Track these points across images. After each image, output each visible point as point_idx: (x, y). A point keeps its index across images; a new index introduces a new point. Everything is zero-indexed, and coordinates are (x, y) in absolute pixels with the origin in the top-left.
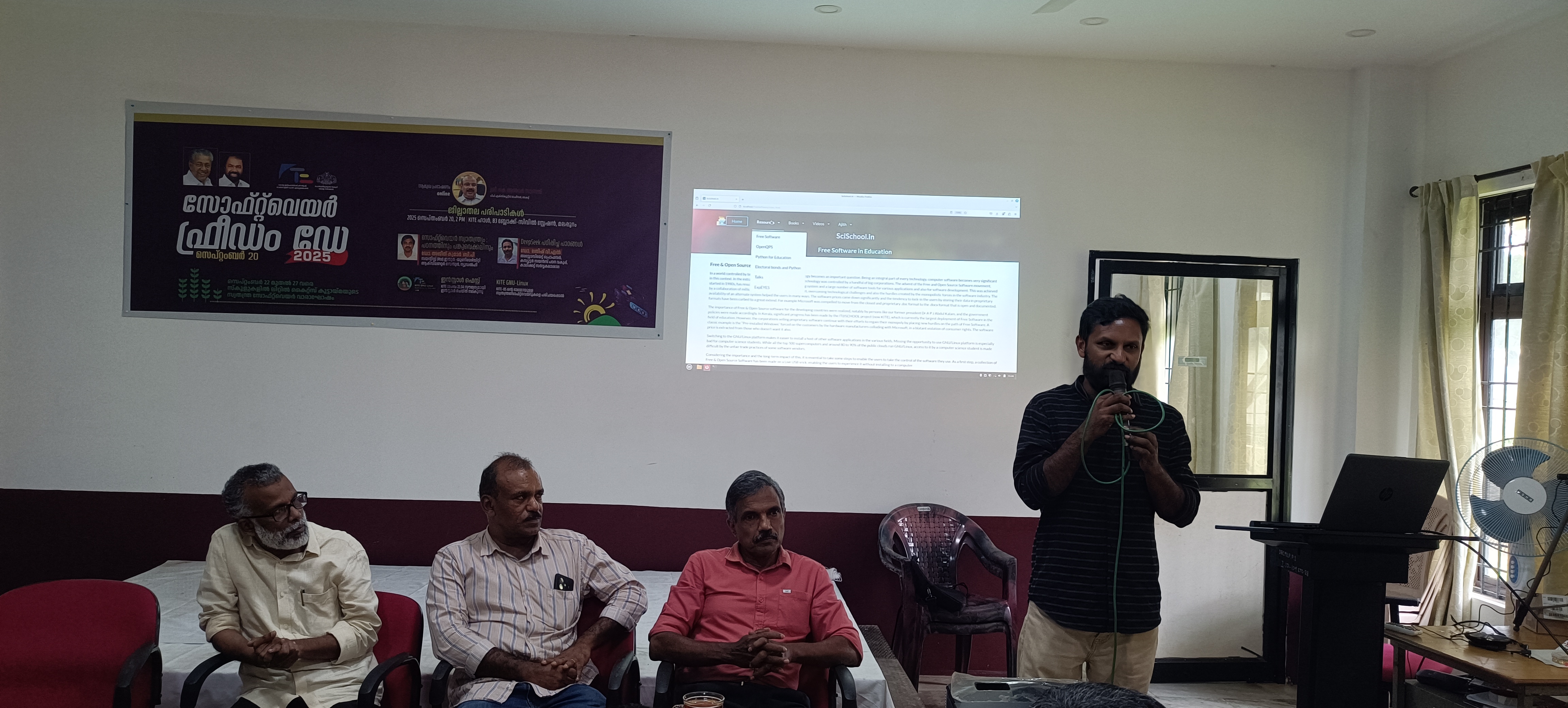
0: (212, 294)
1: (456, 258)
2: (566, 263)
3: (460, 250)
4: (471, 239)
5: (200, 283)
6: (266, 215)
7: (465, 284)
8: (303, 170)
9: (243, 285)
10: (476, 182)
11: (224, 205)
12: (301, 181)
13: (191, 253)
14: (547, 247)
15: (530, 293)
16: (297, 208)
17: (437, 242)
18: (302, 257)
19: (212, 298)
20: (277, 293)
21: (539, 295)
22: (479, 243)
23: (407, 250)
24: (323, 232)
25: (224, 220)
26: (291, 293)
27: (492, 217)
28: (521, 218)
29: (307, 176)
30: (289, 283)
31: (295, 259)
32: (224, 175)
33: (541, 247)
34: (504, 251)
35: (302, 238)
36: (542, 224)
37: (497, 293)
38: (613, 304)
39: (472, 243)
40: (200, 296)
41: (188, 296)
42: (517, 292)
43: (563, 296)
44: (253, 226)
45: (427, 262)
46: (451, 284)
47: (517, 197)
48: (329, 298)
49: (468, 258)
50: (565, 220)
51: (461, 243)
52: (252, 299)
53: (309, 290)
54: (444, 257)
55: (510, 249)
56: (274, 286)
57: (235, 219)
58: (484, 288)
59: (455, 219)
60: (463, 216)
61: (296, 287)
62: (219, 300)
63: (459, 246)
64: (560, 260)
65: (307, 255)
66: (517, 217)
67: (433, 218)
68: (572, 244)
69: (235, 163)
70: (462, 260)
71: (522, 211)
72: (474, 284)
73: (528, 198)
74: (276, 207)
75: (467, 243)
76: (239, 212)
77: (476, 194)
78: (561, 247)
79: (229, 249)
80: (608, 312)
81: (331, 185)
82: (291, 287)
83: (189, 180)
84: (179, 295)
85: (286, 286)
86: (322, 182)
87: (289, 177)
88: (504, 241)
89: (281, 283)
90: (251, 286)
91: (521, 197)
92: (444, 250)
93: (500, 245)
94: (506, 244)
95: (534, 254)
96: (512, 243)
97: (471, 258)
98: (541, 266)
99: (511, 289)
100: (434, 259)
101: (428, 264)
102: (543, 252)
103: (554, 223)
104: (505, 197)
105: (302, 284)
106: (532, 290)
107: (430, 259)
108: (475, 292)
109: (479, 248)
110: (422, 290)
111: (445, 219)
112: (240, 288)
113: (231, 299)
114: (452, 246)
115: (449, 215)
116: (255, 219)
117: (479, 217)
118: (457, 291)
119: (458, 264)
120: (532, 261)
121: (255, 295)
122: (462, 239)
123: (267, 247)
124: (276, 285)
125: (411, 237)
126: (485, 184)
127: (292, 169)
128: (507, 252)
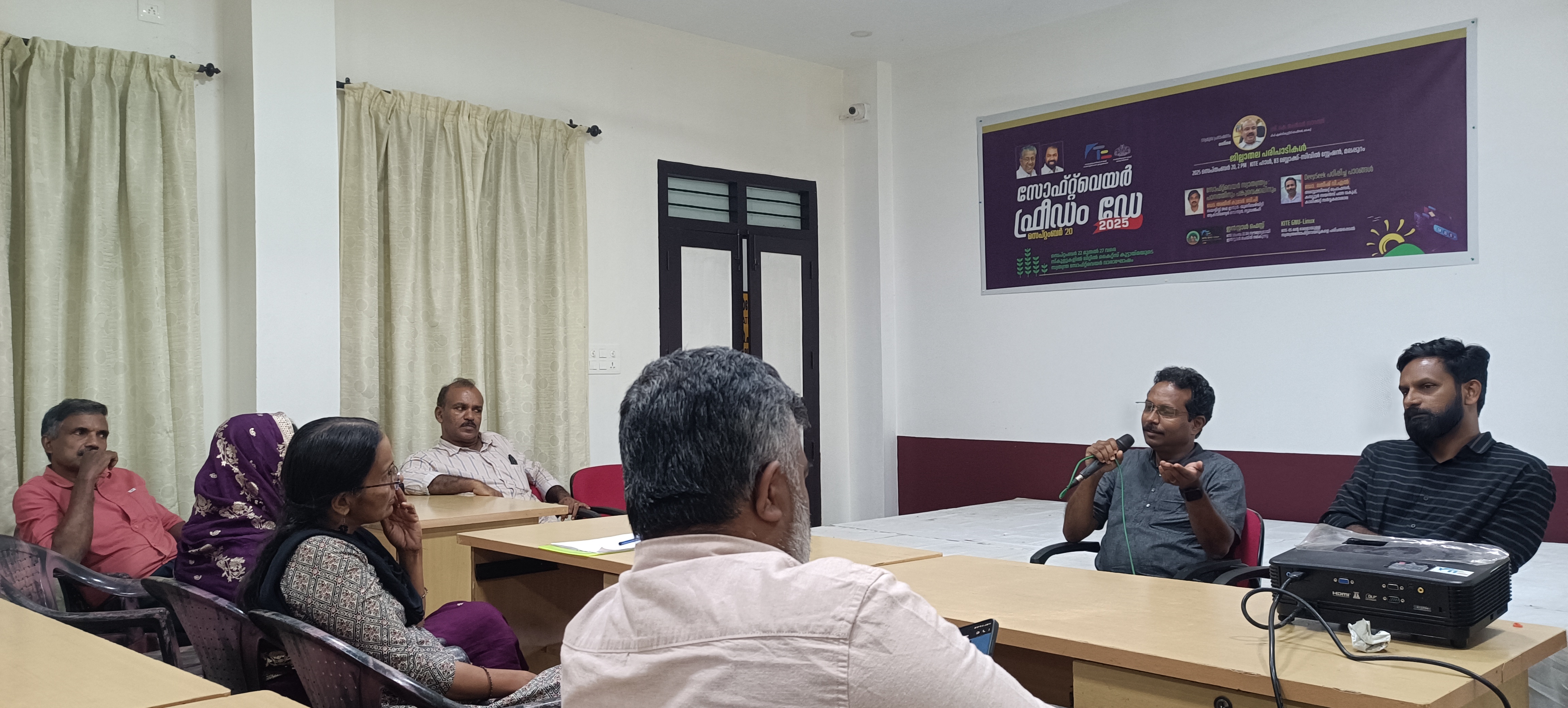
0: (1040, 268)
1: (1240, 205)
2: (1355, 192)
3: (1244, 197)
4: (1253, 183)
5: (1032, 260)
6: (1076, 193)
7: (1249, 230)
8: (1103, 147)
9: (1062, 258)
10: (1255, 125)
11: (1045, 191)
12: (1102, 158)
13: (1024, 236)
14: (1332, 179)
15: (1317, 230)
16: (1100, 182)
17: (1221, 192)
18: (1106, 226)
19: (1041, 272)
20: (1088, 261)
21: (1327, 231)
22: (1261, 187)
23: (1194, 204)
24: (1121, 200)
25: (1046, 204)
26: (1098, 260)
27: (1273, 157)
28: (1303, 153)
29: (1106, 151)
30: (1096, 251)
31: (1101, 228)
32: (1045, 165)
33: (1327, 179)
34: (1288, 191)
35: (1105, 209)
36: (1327, 154)
37: (1283, 235)
38: (1413, 230)
39: (1255, 188)
40: (1032, 272)
41: (1024, 273)
42: (1303, 231)
43: (1353, 228)
44: (1067, 204)
45: (1212, 213)
46: (1236, 232)
47: (1298, 131)
48: (1129, 260)
49: (1251, 203)
50: (1352, 146)
51: (1244, 189)
52: (1069, 270)
53: (1114, 255)
54: (1228, 206)
55: (1294, 187)
56: (1085, 255)
57: (1054, 200)
58: (1269, 231)
59: (1237, 166)
60: (1245, 161)
61: (1102, 254)
62: (1046, 273)
63: (1242, 193)
64: (1348, 190)
65: (1110, 223)
66: (1299, 152)
67: (1216, 170)
68: (1361, 170)
69: (1052, 151)
70: (1246, 206)
71: (1304, 145)
72: (1258, 229)
73: (1310, 130)
74: (1084, 185)
75: (1250, 188)
76: (1057, 195)
77: (1257, 138)
78: (1348, 176)
79: (1051, 229)
81: (1127, 156)
82: (1099, 254)
83: (1021, 174)
84: (1018, 273)
85: (1095, 255)
86: (1119, 155)
87: (1093, 156)
88: (1287, 180)
89: (1091, 252)
90: (1068, 258)
91: (1302, 131)
92: (1227, 199)
93: (1283, 185)
94: (1289, 182)
95: (1319, 188)
96: (1295, 180)
97: (1254, 203)
98: (1327, 200)
99: (1297, 229)
100: (1219, 210)
101: (1214, 215)
102: (1329, 184)
103: (1339, 152)
104: (1285, 134)
105: (1108, 250)
106: (1319, 227)
107: (1215, 210)
108: (1260, 237)
109: (1262, 191)
110: (1209, 242)
111: (1228, 168)
112: (1061, 261)
113: (1054, 271)
114: (1235, 194)
115: (1231, 163)
116: (1069, 199)
117: (1260, 159)
118: (1243, 238)
119: (1242, 211)
120: (1318, 196)
121: (1072, 266)
122: (1245, 185)
123: (1080, 222)
124: (1087, 254)
125: (1197, 192)
126: (1264, 125)
127: (1095, 148)
128: (1291, 190)
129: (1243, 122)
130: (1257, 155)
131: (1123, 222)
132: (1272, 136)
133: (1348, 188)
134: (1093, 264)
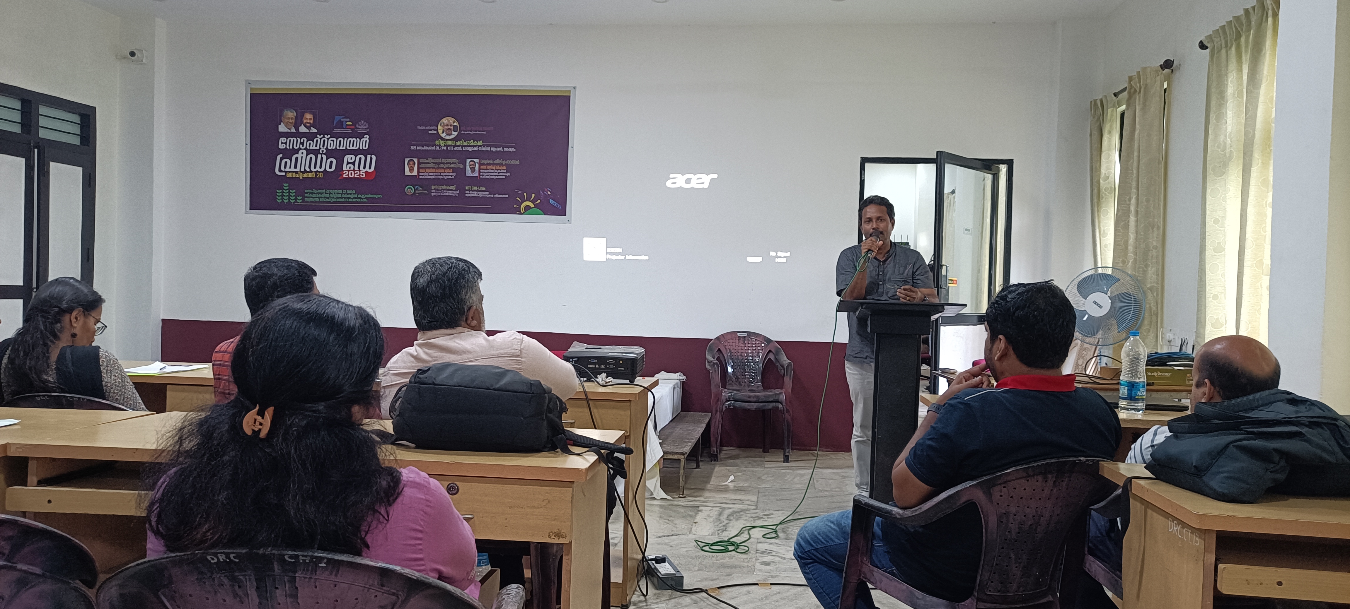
0: (296, 199)
1: (440, 173)
2: (509, 174)
3: (443, 168)
4: (449, 161)
5: (289, 192)
6: (327, 149)
7: (446, 190)
8: (348, 120)
9: (314, 193)
10: (452, 124)
11: (302, 143)
12: (347, 127)
13: (284, 174)
14: (497, 165)
15: (486, 194)
16: (345, 144)
17: (429, 163)
18: (348, 175)
19: (296, 202)
20: (334, 198)
21: (492, 196)
22: (455, 163)
23: (411, 168)
24: (360, 158)
25: (302, 153)
26: (342, 198)
27: (462, 146)
28: (481, 146)
29: (351, 123)
30: (341, 191)
31: (344, 176)
32: (302, 125)
33: (493, 164)
34: (470, 168)
35: (348, 163)
36: (494, 149)
37: (466, 195)
38: (539, 201)
39: (450, 163)
40: (289, 201)
41: (283, 201)
42: (478, 194)
44: (319, 156)
46: (438, 190)
47: (478, 132)
48: (365, 200)
49: (448, 173)
50: (508, 147)
51: (444, 163)
52: (319, 202)
53: (353, 196)
54: (433, 173)
55: (474, 166)
57: (309, 152)
58: (458, 192)
59: (440, 148)
60: (445, 146)
61: (344, 194)
62: (300, 203)
63: (442, 165)
64: (505, 173)
65: (351, 173)
66: (478, 145)
67: (426, 148)
68: (513, 162)
69: (308, 117)
70: (444, 174)
71: (481, 141)
72: (452, 190)
73: (485, 133)
74: (333, 144)
75: (448, 163)
76: (311, 148)
77: (453, 132)
78: (505, 164)
79: (305, 171)
80: (536, 206)
81: (365, 129)
82: (342, 194)
83: (282, 128)
84: (277, 200)
85: (339, 194)
86: (360, 127)
87: (341, 125)
88: (470, 161)
89: (336, 191)
90: (318, 193)
92: (433, 168)
93: (468, 164)
94: (472, 163)
95: (489, 169)
96: (475, 162)
97: (450, 173)
98: (493, 177)
99: (475, 192)
100: (427, 174)
101: (424, 177)
102: (495, 168)
103: (501, 149)
104: (470, 133)
105: (349, 192)
106: (488, 193)
107: (425, 174)
108: (452, 195)
109: (455, 166)
110: (420, 194)
111: (434, 148)
112: (313, 195)
113: (307, 202)
114: (438, 166)
115: (436, 146)
116: (321, 152)
118: (442, 194)
119: (442, 177)
120: (488, 174)
121: (321, 200)
122: (444, 161)
123: (328, 169)
124: (333, 193)
125: (413, 160)
126: (458, 125)
127: (342, 120)
128: (472, 168)
129: (445, 121)
131: (361, 174)
133: (505, 171)
134: (338, 200)
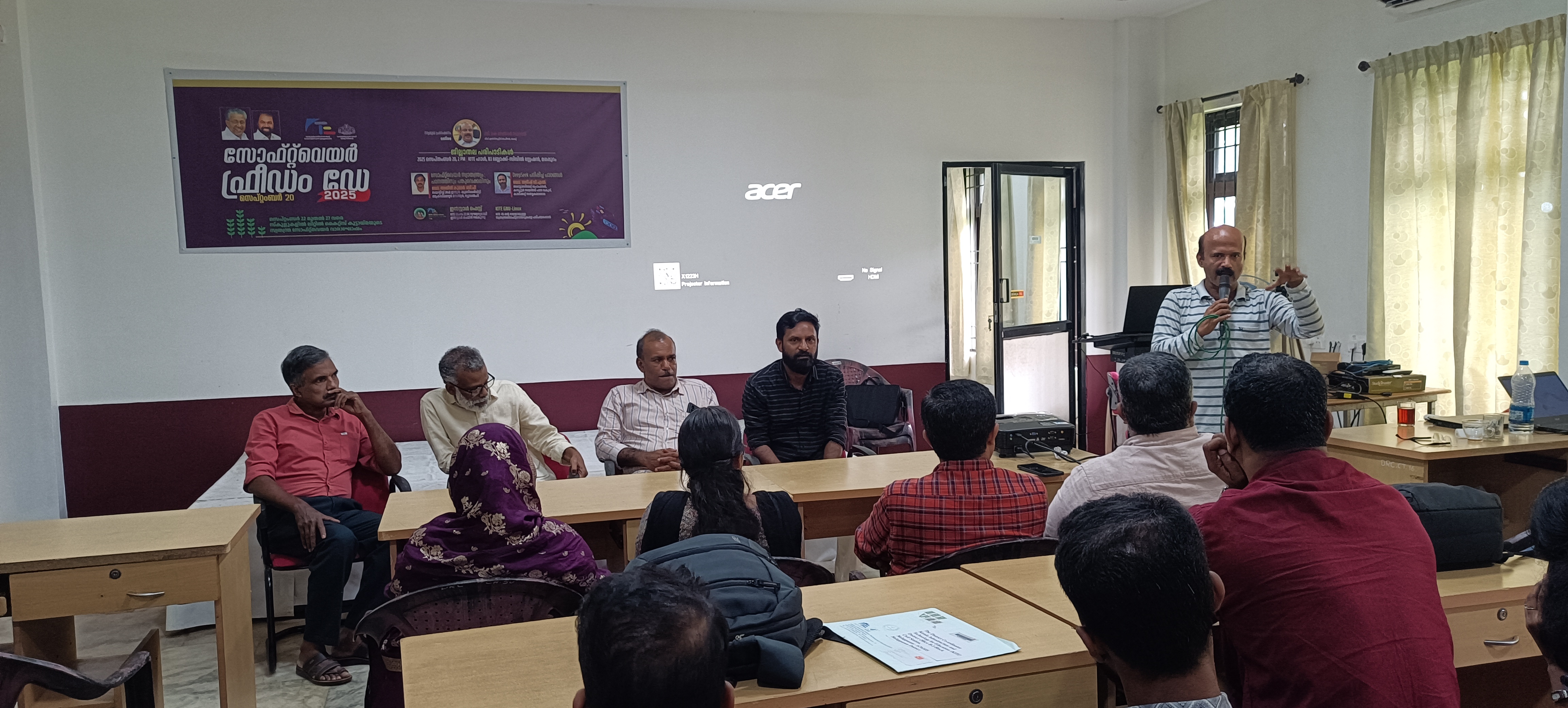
0: (257, 230)
1: (461, 191)
2: (550, 190)
3: (464, 184)
4: (471, 175)
5: (246, 222)
6: (297, 162)
7: (470, 212)
8: (326, 123)
9: (283, 222)
10: (472, 128)
11: (260, 156)
12: (325, 133)
13: (235, 197)
14: (533, 178)
15: (523, 216)
16: (323, 155)
17: (444, 178)
18: (331, 196)
19: (257, 234)
20: (313, 227)
21: (531, 217)
22: (479, 178)
23: (420, 186)
24: (347, 175)
25: (261, 169)
26: (325, 227)
27: (487, 156)
28: (511, 156)
29: (329, 128)
30: (322, 218)
31: (326, 198)
32: (258, 130)
33: (529, 178)
34: (500, 184)
35: (330, 181)
36: (529, 160)
37: (497, 217)
38: (590, 222)
39: (473, 178)
40: (247, 233)
41: (236, 233)
42: (513, 216)
44: (287, 172)
46: (459, 212)
47: (507, 139)
48: (358, 229)
49: (471, 190)
50: (547, 156)
51: (464, 178)
52: (292, 233)
53: (341, 223)
54: (451, 190)
55: (505, 181)
56: (309, 221)
57: (271, 167)
58: (486, 214)
59: (457, 159)
61: (328, 221)
62: (263, 235)
63: (462, 181)
64: (545, 189)
65: (336, 194)
66: (508, 155)
67: (439, 159)
68: (554, 175)
69: (266, 120)
70: (466, 192)
71: (512, 150)
72: (477, 212)
73: (516, 139)
74: (306, 156)
75: (469, 178)
76: (273, 161)
77: (473, 138)
78: (545, 178)
79: (267, 193)
80: (586, 228)
82: (324, 221)
83: (227, 135)
84: (228, 233)
85: (320, 221)
86: (343, 133)
88: (500, 175)
89: (316, 218)
90: (290, 222)
91: (509, 139)
92: (450, 184)
93: (496, 179)
94: (501, 177)
95: (524, 185)
96: (505, 176)
97: (473, 190)
98: (530, 194)
99: (508, 214)
100: (443, 193)
101: (438, 196)
102: (531, 182)
103: (538, 159)
104: (496, 139)
105: (334, 218)
106: (525, 214)
107: (440, 192)
108: (479, 218)
109: (479, 181)
110: (434, 218)
111: (449, 159)
112: (281, 224)
113: (274, 234)
114: (456, 181)
115: (452, 156)
116: (289, 166)
117: (477, 156)
118: (464, 218)
119: (463, 196)
120: (523, 190)
121: (294, 230)
122: (465, 175)
123: (301, 189)
124: (312, 220)
125: (422, 175)
126: (479, 129)
127: (316, 123)
128: (503, 182)
129: (461, 124)
130: (474, 152)
132: (486, 139)
133: (545, 187)
134: (319, 230)
